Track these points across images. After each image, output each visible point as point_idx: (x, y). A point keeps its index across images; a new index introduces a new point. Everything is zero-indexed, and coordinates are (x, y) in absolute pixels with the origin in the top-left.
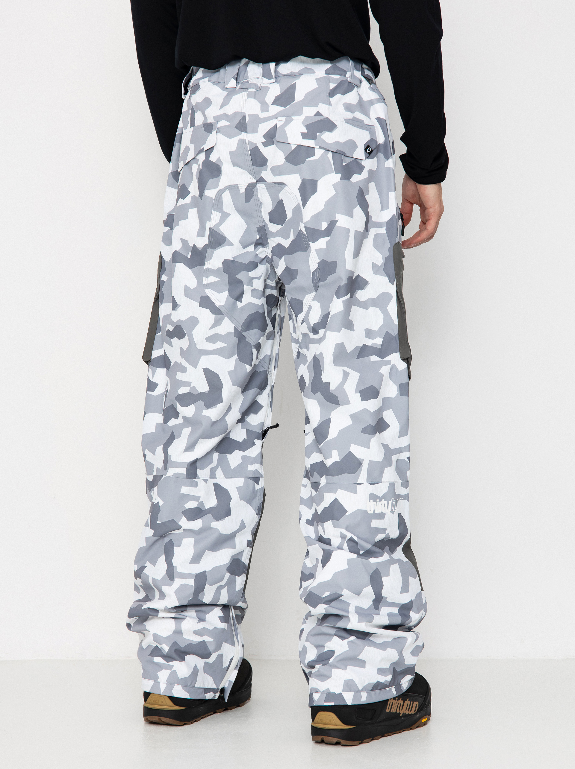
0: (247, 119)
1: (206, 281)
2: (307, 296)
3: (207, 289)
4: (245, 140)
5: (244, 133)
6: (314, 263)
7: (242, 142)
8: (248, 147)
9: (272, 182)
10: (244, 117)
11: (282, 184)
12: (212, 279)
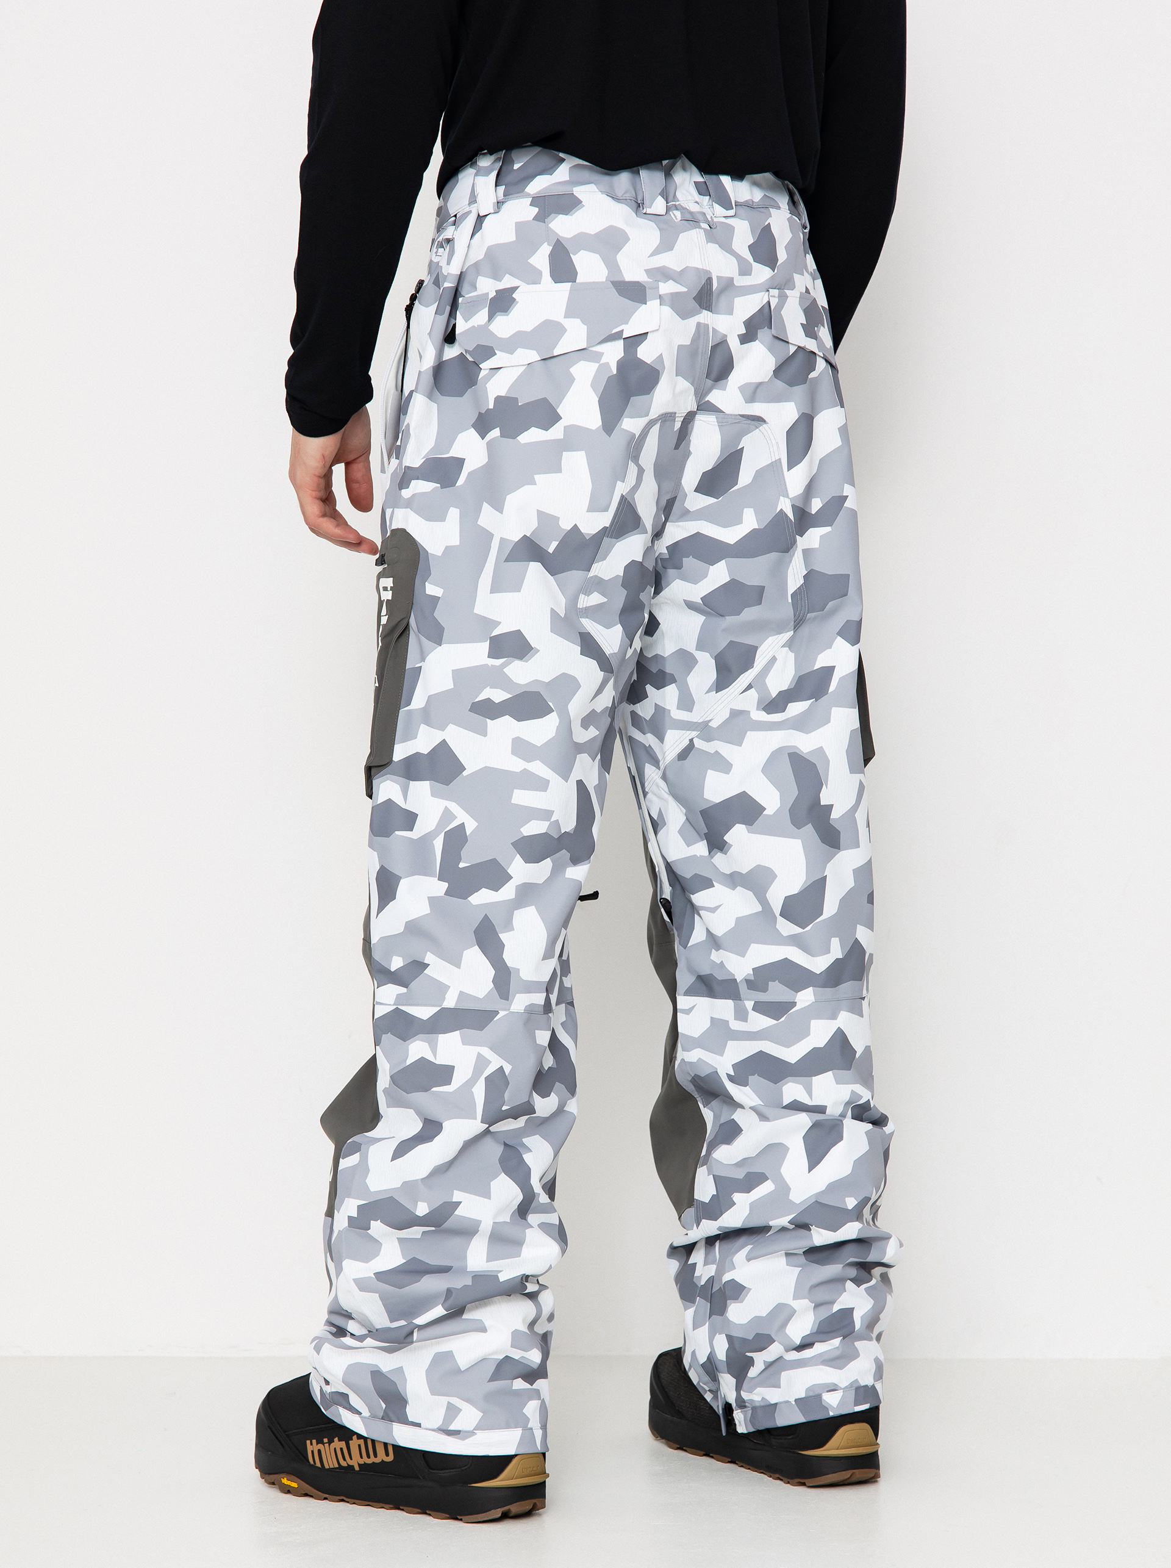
0: (715, 285)
1: (585, 601)
2: (771, 639)
3: (583, 619)
4: (708, 325)
5: (705, 312)
6: (795, 577)
7: (702, 330)
8: (711, 341)
9: (737, 414)
10: (710, 280)
11: (759, 420)
12: (596, 599)
